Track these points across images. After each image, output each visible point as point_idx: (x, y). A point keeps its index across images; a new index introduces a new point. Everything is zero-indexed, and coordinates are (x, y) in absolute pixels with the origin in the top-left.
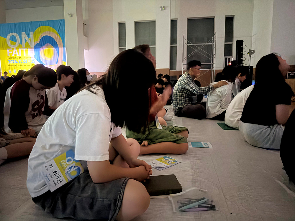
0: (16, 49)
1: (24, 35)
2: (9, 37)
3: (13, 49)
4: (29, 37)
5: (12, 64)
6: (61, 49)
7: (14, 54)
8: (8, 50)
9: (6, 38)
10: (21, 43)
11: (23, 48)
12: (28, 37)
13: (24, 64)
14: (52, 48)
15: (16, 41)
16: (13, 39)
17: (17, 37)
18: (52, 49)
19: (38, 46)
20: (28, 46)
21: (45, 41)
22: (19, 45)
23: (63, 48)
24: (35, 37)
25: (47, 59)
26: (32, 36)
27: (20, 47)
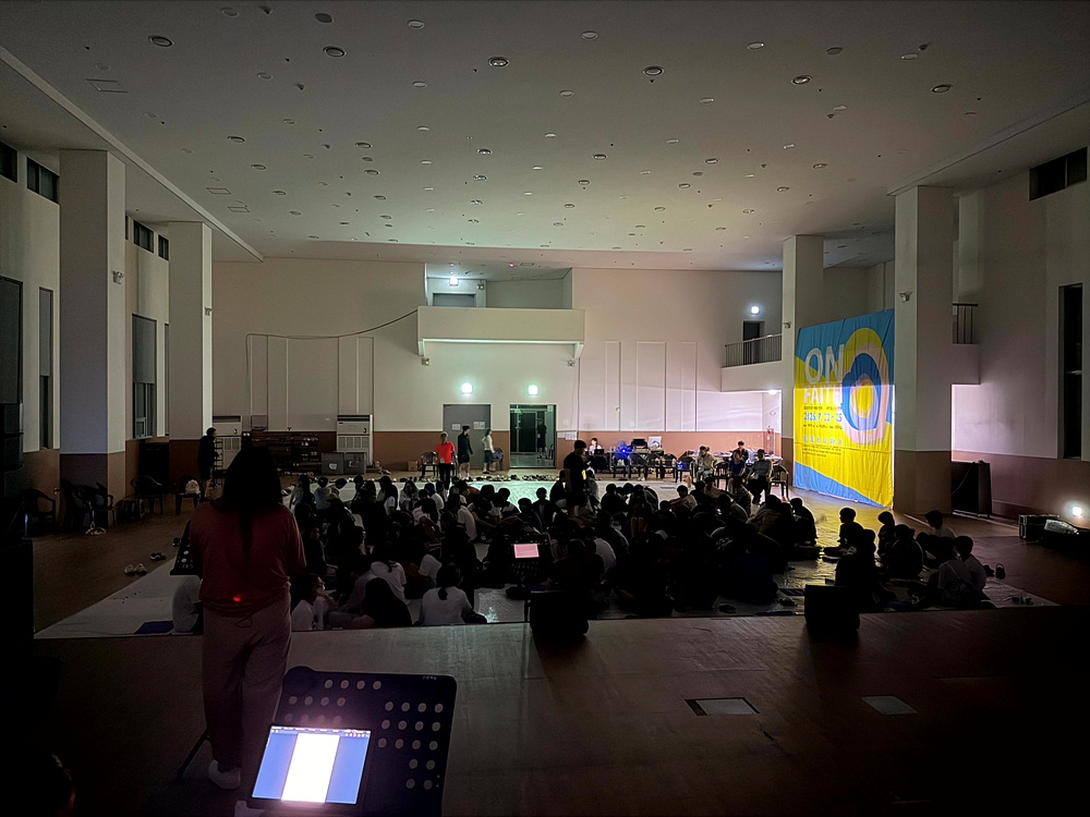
0: (817, 386)
1: (830, 356)
2: (808, 358)
3: (812, 386)
4: (836, 359)
5: (809, 422)
6: (885, 388)
7: (813, 398)
8: (806, 390)
9: (805, 360)
10: (824, 373)
11: (827, 385)
13: (826, 423)
14: (870, 385)
15: (817, 369)
16: (814, 364)
17: (820, 358)
18: (871, 388)
19: (850, 380)
20: (833, 381)
21: (860, 369)
22: (821, 377)
23: (889, 386)
24: (846, 357)
25: (861, 416)
26: (841, 355)
27: (822, 383)
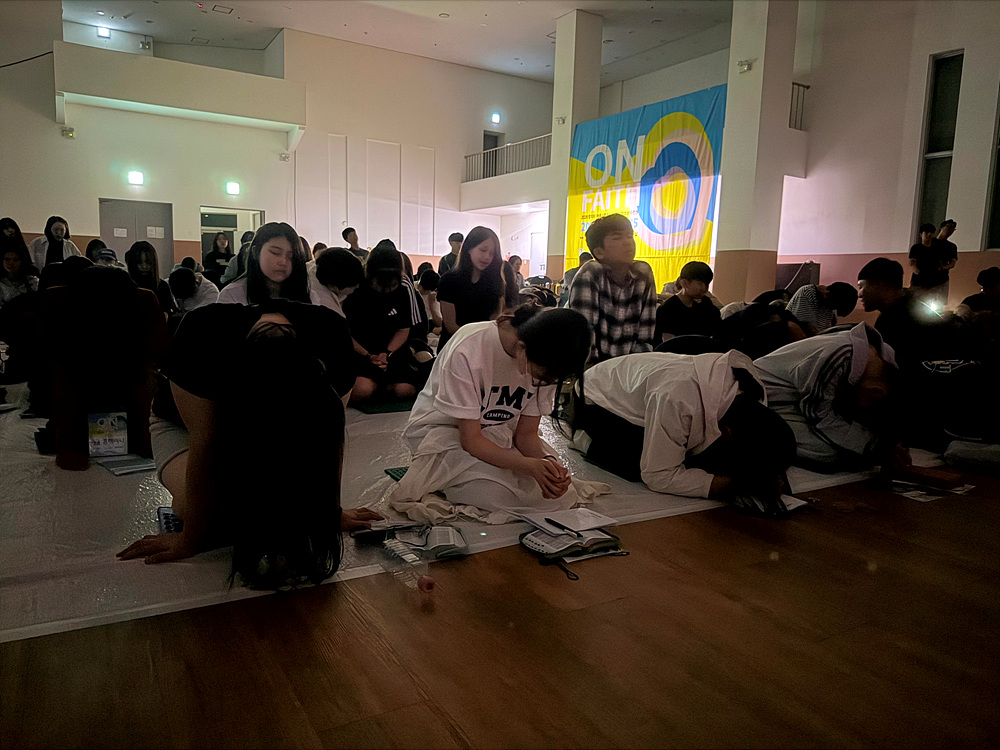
0: (602, 189)
1: (623, 149)
2: (590, 158)
3: (595, 191)
4: (633, 153)
6: (706, 181)
7: (595, 204)
8: (585, 196)
9: (585, 162)
10: (613, 173)
11: (617, 187)
12: (631, 153)
14: (684, 178)
15: (603, 170)
16: (599, 162)
17: (608, 155)
18: (683, 184)
19: (651, 177)
20: (627, 181)
21: (669, 162)
22: (609, 179)
23: (712, 177)
24: (648, 150)
25: (668, 217)
26: (640, 148)
27: (610, 184)
